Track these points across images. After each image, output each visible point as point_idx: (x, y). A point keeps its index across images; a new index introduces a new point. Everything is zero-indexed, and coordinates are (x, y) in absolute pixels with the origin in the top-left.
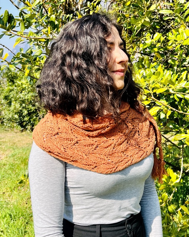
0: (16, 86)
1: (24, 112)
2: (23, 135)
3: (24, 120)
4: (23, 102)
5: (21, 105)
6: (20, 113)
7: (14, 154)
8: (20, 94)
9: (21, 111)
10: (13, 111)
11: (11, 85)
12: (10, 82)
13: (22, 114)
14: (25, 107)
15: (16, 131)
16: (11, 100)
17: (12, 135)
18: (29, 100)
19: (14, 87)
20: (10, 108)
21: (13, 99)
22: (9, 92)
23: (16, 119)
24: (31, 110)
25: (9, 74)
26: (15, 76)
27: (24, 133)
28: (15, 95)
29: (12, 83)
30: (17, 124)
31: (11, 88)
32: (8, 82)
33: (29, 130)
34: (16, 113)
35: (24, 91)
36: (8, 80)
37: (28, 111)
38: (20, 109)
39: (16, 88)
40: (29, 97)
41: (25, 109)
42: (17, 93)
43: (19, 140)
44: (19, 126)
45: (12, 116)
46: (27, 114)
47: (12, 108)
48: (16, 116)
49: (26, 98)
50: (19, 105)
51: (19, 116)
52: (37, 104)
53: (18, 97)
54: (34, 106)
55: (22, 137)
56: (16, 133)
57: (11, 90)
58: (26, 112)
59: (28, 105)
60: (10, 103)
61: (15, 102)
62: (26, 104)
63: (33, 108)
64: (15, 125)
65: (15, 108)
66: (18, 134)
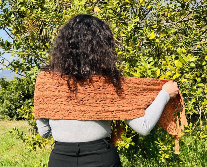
0: (7, 90)
1: (12, 107)
2: (11, 122)
3: (12, 112)
4: (12, 100)
5: (10, 102)
6: (9, 108)
7: (5, 133)
8: (10, 95)
9: (10, 106)
10: (5, 106)
11: (4, 90)
12: (3, 88)
13: (11, 108)
14: (13, 103)
15: (6, 120)
16: (3, 99)
17: (3, 123)
18: (16, 99)
19: (6, 91)
20: (3, 104)
21: (5, 99)
22: (3, 94)
23: (7, 112)
24: (17, 105)
25: (3, 82)
26: (7, 84)
27: (12, 121)
28: (7, 95)
29: (5, 88)
30: (7, 115)
31: (4, 91)
32: (2, 88)
33: (15, 119)
34: (6, 108)
35: (13, 93)
36: (2, 86)
37: (15, 106)
38: (10, 105)
39: (7, 92)
40: (16, 97)
41: (13, 105)
42: (8, 94)
43: (8, 125)
44: (9, 117)
45: (4, 110)
46: (14, 108)
47: (4, 104)
48: (7, 110)
49: (14, 97)
50: (9, 103)
51: (9, 110)
52: (21, 102)
53: (8, 97)
54: (19, 102)
55: (10, 123)
56: (6, 121)
57: (4, 93)
58: (14, 107)
59: (15, 103)
60: (3, 101)
61: (6, 100)
62: (14, 102)
63: (18, 104)
64: (6, 116)
65: (6, 105)
66: (7, 122)
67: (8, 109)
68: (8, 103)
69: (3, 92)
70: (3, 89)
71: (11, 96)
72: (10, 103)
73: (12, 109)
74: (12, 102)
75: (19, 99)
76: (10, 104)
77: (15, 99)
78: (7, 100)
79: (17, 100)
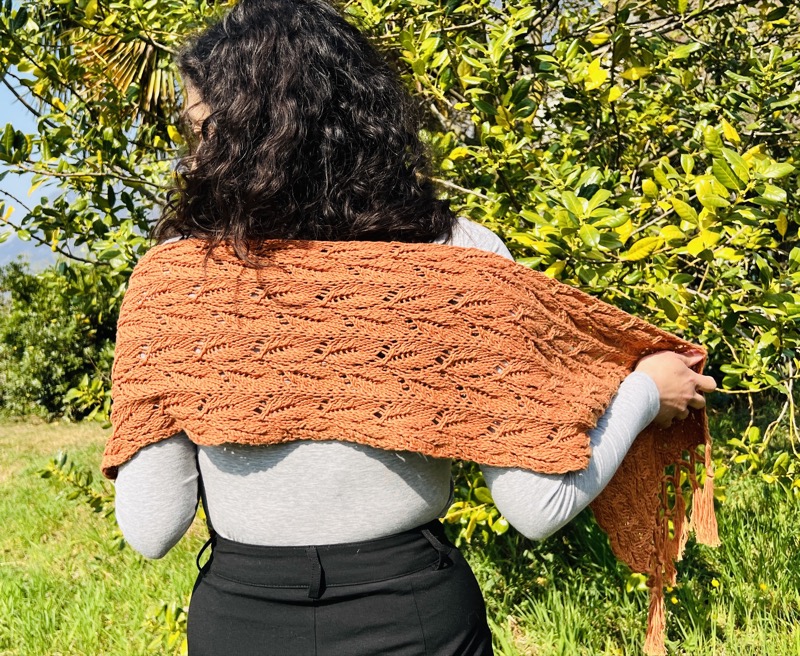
0: (34, 310)
1: (56, 371)
2: (53, 429)
3: (56, 391)
4: (54, 346)
5: (48, 354)
6: (45, 375)
7: (31, 470)
8: (45, 328)
9: (48, 368)
10: (28, 369)
11: (22, 309)
12: (19, 300)
13: (51, 375)
14: (59, 357)
15: (35, 421)
16: (21, 343)
17: (25, 431)
18: (69, 342)
19: (30, 311)
20: (21, 363)
21: (27, 342)
22: (19, 325)
23: (35, 391)
24: (73, 365)
25: (18, 280)
26: (32, 286)
27: (56, 424)
28: (33, 329)
29: (24, 301)
30: (39, 402)
31: (21, 314)
32: (14, 300)
33: (69, 416)
34: (35, 376)
35: (54, 320)
36: (14, 296)
37: (65, 369)
38: (46, 364)
39: (35, 314)
40: (67, 335)
41: (58, 364)
42: (36, 325)
43: (44, 438)
44: (43, 408)
45: (26, 384)
46: (62, 376)
47: (26, 362)
48: (36, 383)
49: (61, 335)
50: (43, 356)
51: (44, 383)
52: (87, 351)
53: (39, 334)
54: (80, 354)
55: (51, 433)
56: (37, 425)
57: (23, 320)
58: (60, 371)
59: (66, 355)
60: (21, 350)
61: (32, 348)
62: (60, 352)
63: (78, 361)
64: (33, 405)
65: (33, 363)
66: (40, 427)
67: (39, 379)
68: (40, 356)
69: (20, 317)
70: (20, 303)
71: (49, 332)
72: (47, 357)
73: (54, 377)
74: (54, 353)
75: (78, 342)
76: (45, 360)
77: (64, 341)
78: (34, 345)
79: (73, 345)
